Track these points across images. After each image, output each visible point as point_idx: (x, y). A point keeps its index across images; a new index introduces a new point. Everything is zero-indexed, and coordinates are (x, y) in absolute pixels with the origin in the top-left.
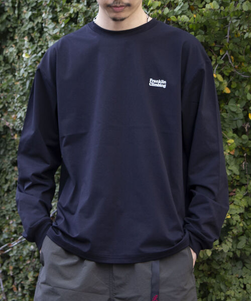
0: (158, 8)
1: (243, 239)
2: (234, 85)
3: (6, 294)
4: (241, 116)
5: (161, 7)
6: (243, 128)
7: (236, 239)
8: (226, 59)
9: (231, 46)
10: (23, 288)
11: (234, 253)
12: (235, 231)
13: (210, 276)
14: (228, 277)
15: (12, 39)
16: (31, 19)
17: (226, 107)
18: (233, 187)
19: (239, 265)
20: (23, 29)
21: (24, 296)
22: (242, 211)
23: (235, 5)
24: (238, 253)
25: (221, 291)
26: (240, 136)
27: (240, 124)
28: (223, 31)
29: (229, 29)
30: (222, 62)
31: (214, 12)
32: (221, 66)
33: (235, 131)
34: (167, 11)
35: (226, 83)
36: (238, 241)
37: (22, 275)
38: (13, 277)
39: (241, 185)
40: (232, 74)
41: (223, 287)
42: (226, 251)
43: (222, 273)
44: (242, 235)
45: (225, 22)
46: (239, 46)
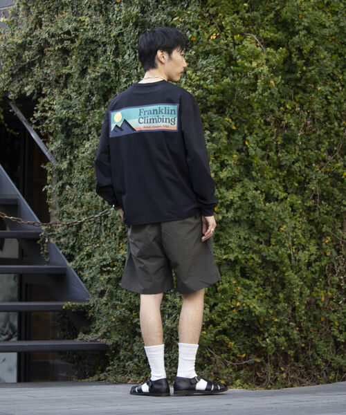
0: (197, 80)
1: (240, 211)
2: (238, 125)
3: (106, 238)
4: (242, 142)
5: (199, 80)
6: (242, 149)
7: (236, 210)
8: (234, 110)
9: (237, 103)
10: (115, 234)
11: (235, 219)
12: (235, 206)
13: (220, 230)
14: (231, 231)
15: (114, 93)
16: (125, 82)
17: (233, 137)
18: (235, 182)
19: (237, 225)
20: (120, 88)
21: (116, 239)
22: (240, 195)
23: (240, 80)
24: (237, 218)
25: (226, 239)
26: (240, 154)
27: (240, 147)
28: (233, 95)
29: (236, 94)
30: (231, 112)
31: (228, 84)
32: (231, 114)
33: (238, 150)
34: (202, 82)
35: (233, 123)
36: (237, 212)
37: (115, 227)
38: (110, 228)
39: (240, 181)
40: (237, 119)
41: (227, 236)
42: (230, 217)
43: (227, 229)
44: (239, 208)
45: (234, 90)
46: (242, 104)
